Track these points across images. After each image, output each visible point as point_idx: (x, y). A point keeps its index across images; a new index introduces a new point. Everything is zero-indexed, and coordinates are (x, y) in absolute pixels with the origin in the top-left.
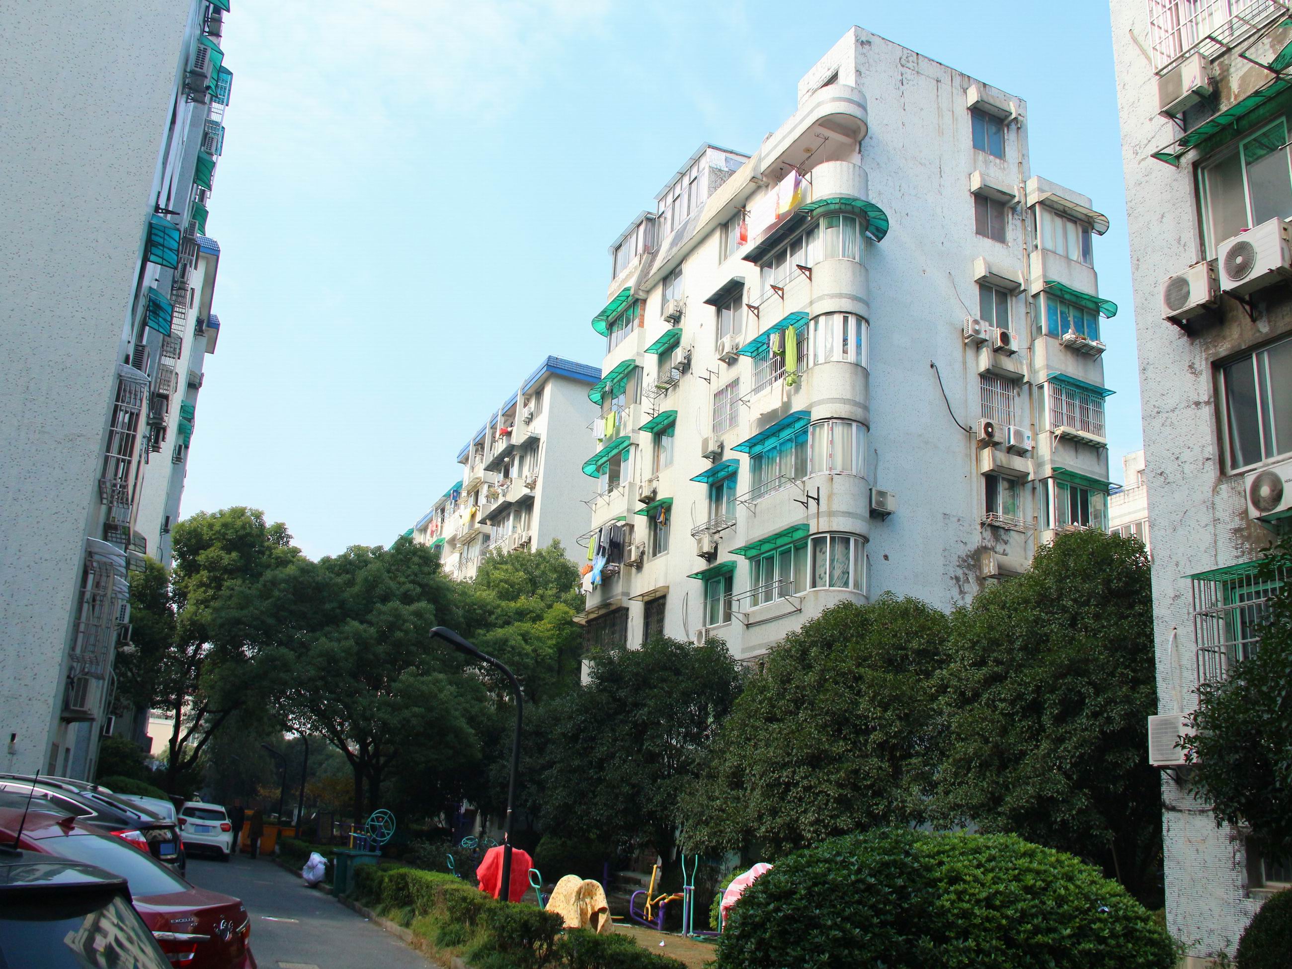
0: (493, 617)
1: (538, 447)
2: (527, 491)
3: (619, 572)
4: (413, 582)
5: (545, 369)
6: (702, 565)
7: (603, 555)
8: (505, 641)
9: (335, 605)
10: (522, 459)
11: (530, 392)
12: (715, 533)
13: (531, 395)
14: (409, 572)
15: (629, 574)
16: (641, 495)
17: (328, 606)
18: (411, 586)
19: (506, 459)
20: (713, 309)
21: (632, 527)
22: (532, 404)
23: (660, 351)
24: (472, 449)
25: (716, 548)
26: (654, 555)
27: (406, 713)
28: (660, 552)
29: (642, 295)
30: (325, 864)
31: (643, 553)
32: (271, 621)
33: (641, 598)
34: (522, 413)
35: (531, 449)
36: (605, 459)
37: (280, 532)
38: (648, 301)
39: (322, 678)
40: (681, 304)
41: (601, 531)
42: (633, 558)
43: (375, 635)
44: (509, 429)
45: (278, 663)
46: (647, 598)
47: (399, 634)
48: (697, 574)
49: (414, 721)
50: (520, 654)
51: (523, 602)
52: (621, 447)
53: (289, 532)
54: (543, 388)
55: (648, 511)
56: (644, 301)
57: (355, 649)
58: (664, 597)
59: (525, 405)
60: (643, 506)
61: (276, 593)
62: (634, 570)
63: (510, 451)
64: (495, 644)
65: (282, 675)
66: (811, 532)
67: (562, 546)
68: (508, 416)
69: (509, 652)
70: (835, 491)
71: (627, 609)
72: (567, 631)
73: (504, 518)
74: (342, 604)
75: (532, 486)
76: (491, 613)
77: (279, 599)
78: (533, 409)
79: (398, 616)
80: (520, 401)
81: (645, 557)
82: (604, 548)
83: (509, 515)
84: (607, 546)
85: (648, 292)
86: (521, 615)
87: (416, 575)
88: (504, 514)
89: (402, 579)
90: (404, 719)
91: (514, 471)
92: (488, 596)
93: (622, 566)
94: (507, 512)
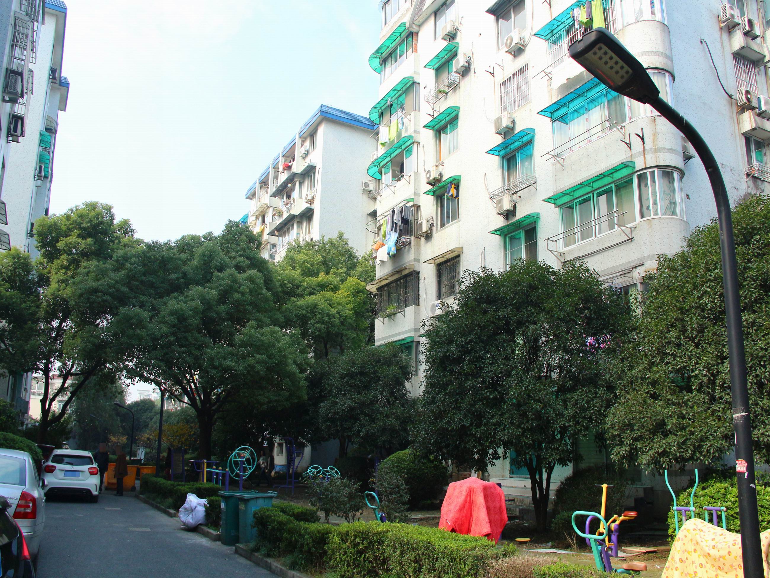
0: (301, 289)
1: (314, 173)
2: (307, 205)
3: (410, 244)
4: (242, 256)
5: (319, 114)
6: (500, 222)
7: (396, 231)
8: (315, 306)
9: (179, 275)
10: (301, 184)
11: (305, 135)
12: (513, 194)
13: (306, 138)
14: (238, 248)
15: (418, 245)
16: (429, 178)
17: (173, 276)
18: (241, 259)
19: (289, 185)
20: (492, 18)
21: (418, 207)
22: (308, 143)
23: (436, 67)
24: (258, 186)
25: (515, 207)
26: (443, 225)
27: (251, 360)
28: (448, 222)
29: (415, 29)
30: (205, 506)
31: (432, 225)
32: (124, 289)
33: (432, 261)
34: (299, 151)
35: (308, 176)
36: (388, 159)
37: (125, 227)
38: (420, 34)
39: (173, 334)
40: (457, 24)
41: (393, 211)
42: (424, 229)
43: (217, 297)
44: (290, 164)
45: (134, 321)
46: (438, 261)
47: (237, 296)
48: (496, 231)
49: (258, 367)
50: (328, 315)
51: (322, 277)
52: (403, 147)
53: (133, 227)
54: (317, 130)
55: (434, 192)
56: (417, 34)
57: (201, 308)
58: (458, 256)
59: (302, 146)
60: (430, 187)
61: (128, 265)
62: (423, 240)
63: (292, 179)
64: (307, 308)
65: (138, 331)
66: (637, 169)
67: (345, 237)
68: (286, 157)
69: (320, 313)
70: (659, 130)
71: (418, 273)
72: (361, 297)
73: (289, 229)
74: (184, 274)
75: (311, 201)
76: (298, 287)
77: (131, 270)
78: (308, 148)
79: (235, 281)
80: (298, 142)
81: (434, 229)
82: (396, 224)
83: (293, 225)
84: (399, 223)
85: (420, 26)
86: (322, 287)
87: (244, 251)
88: (288, 226)
89: (233, 254)
90: (249, 366)
91: (295, 194)
92: (296, 274)
93: (412, 238)
94: (291, 223)
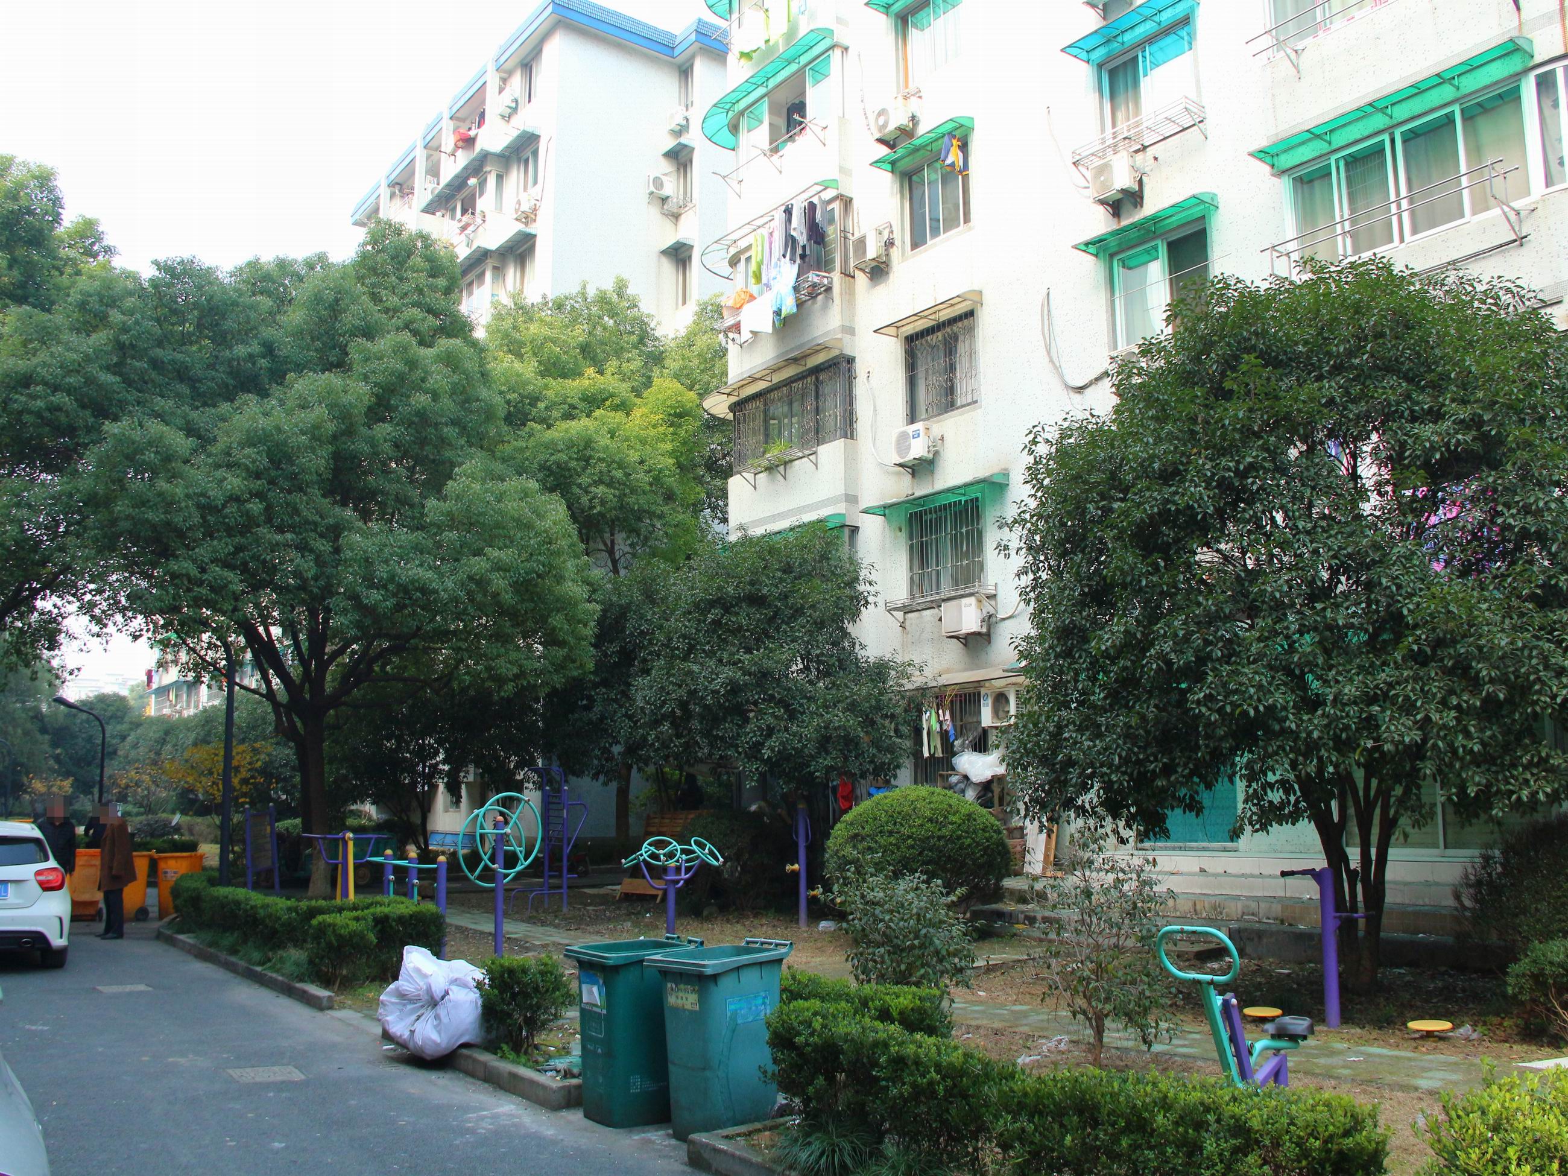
0: (541, 405)
1: (535, 153)
2: (520, 227)
3: (829, 289)
4: (417, 305)
5: (550, 9)
6: (1100, 223)
7: (793, 260)
8: (588, 443)
9: (255, 348)
10: (500, 178)
11: (508, 66)
12: (1137, 151)
13: (510, 73)
14: (406, 287)
15: (850, 293)
16: (885, 125)
17: (241, 350)
18: (416, 312)
19: (472, 181)
21: (847, 203)
22: (517, 81)
24: (385, 192)
25: (1140, 182)
26: (917, 242)
27: (478, 565)
28: (935, 232)
31: (890, 244)
32: (108, 378)
33: (892, 331)
34: (495, 104)
35: (519, 160)
36: (761, 91)
37: (88, 238)
39: (260, 495)
41: (788, 212)
42: (871, 253)
43: (368, 400)
44: (472, 133)
45: (150, 456)
46: (909, 330)
47: (421, 400)
48: (1087, 244)
50: (620, 466)
51: (589, 379)
52: (804, 60)
53: (107, 242)
54: (541, 50)
55: (893, 163)
57: (331, 427)
58: (970, 314)
59: (501, 91)
60: (884, 150)
61: (116, 316)
62: (861, 279)
63: (477, 168)
64: (569, 447)
65: (162, 485)
67: (630, 291)
68: (458, 119)
69: (600, 460)
71: (850, 361)
72: (690, 426)
73: (471, 284)
74: (269, 349)
75: (528, 217)
76: (535, 400)
77: (125, 329)
78: (517, 95)
79: (412, 364)
80: (493, 81)
81: (895, 253)
82: (794, 240)
83: (482, 274)
84: (802, 239)
86: (593, 401)
88: (470, 276)
89: (394, 301)
90: (471, 578)
91: (484, 203)
92: (527, 369)
93: (836, 277)
94: (478, 270)
